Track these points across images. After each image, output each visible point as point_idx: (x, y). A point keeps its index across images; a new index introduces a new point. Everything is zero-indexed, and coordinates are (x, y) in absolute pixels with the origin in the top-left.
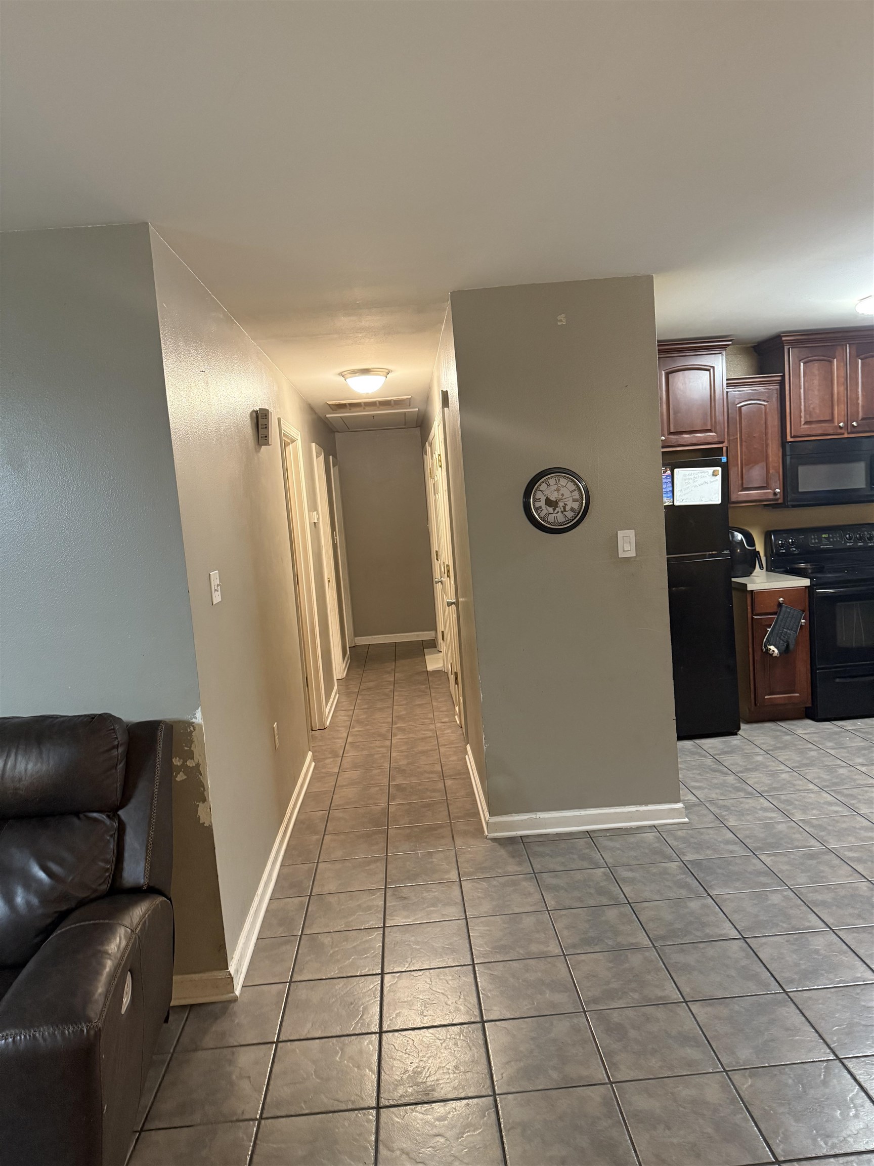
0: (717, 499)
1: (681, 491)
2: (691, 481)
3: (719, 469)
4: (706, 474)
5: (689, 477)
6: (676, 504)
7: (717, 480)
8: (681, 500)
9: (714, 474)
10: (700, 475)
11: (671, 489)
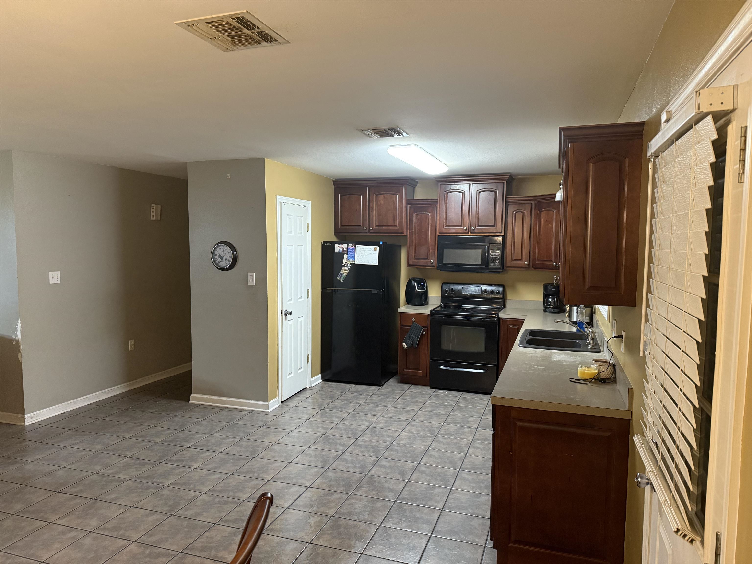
0: (376, 263)
1: (358, 257)
2: (364, 252)
3: (378, 247)
4: (371, 249)
5: (363, 250)
6: (356, 263)
7: (376, 253)
8: (358, 261)
9: (375, 250)
10: (368, 249)
11: (354, 255)
